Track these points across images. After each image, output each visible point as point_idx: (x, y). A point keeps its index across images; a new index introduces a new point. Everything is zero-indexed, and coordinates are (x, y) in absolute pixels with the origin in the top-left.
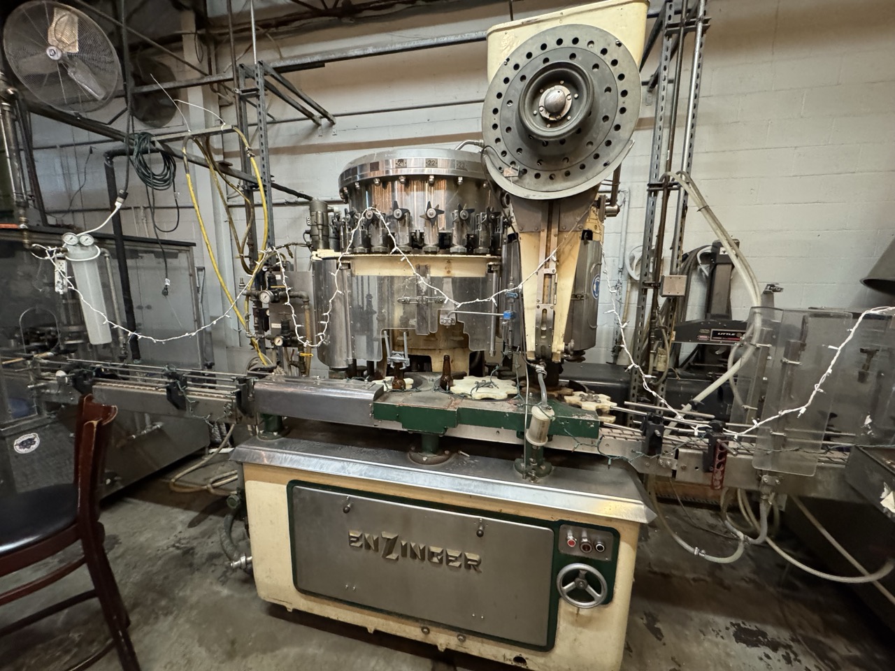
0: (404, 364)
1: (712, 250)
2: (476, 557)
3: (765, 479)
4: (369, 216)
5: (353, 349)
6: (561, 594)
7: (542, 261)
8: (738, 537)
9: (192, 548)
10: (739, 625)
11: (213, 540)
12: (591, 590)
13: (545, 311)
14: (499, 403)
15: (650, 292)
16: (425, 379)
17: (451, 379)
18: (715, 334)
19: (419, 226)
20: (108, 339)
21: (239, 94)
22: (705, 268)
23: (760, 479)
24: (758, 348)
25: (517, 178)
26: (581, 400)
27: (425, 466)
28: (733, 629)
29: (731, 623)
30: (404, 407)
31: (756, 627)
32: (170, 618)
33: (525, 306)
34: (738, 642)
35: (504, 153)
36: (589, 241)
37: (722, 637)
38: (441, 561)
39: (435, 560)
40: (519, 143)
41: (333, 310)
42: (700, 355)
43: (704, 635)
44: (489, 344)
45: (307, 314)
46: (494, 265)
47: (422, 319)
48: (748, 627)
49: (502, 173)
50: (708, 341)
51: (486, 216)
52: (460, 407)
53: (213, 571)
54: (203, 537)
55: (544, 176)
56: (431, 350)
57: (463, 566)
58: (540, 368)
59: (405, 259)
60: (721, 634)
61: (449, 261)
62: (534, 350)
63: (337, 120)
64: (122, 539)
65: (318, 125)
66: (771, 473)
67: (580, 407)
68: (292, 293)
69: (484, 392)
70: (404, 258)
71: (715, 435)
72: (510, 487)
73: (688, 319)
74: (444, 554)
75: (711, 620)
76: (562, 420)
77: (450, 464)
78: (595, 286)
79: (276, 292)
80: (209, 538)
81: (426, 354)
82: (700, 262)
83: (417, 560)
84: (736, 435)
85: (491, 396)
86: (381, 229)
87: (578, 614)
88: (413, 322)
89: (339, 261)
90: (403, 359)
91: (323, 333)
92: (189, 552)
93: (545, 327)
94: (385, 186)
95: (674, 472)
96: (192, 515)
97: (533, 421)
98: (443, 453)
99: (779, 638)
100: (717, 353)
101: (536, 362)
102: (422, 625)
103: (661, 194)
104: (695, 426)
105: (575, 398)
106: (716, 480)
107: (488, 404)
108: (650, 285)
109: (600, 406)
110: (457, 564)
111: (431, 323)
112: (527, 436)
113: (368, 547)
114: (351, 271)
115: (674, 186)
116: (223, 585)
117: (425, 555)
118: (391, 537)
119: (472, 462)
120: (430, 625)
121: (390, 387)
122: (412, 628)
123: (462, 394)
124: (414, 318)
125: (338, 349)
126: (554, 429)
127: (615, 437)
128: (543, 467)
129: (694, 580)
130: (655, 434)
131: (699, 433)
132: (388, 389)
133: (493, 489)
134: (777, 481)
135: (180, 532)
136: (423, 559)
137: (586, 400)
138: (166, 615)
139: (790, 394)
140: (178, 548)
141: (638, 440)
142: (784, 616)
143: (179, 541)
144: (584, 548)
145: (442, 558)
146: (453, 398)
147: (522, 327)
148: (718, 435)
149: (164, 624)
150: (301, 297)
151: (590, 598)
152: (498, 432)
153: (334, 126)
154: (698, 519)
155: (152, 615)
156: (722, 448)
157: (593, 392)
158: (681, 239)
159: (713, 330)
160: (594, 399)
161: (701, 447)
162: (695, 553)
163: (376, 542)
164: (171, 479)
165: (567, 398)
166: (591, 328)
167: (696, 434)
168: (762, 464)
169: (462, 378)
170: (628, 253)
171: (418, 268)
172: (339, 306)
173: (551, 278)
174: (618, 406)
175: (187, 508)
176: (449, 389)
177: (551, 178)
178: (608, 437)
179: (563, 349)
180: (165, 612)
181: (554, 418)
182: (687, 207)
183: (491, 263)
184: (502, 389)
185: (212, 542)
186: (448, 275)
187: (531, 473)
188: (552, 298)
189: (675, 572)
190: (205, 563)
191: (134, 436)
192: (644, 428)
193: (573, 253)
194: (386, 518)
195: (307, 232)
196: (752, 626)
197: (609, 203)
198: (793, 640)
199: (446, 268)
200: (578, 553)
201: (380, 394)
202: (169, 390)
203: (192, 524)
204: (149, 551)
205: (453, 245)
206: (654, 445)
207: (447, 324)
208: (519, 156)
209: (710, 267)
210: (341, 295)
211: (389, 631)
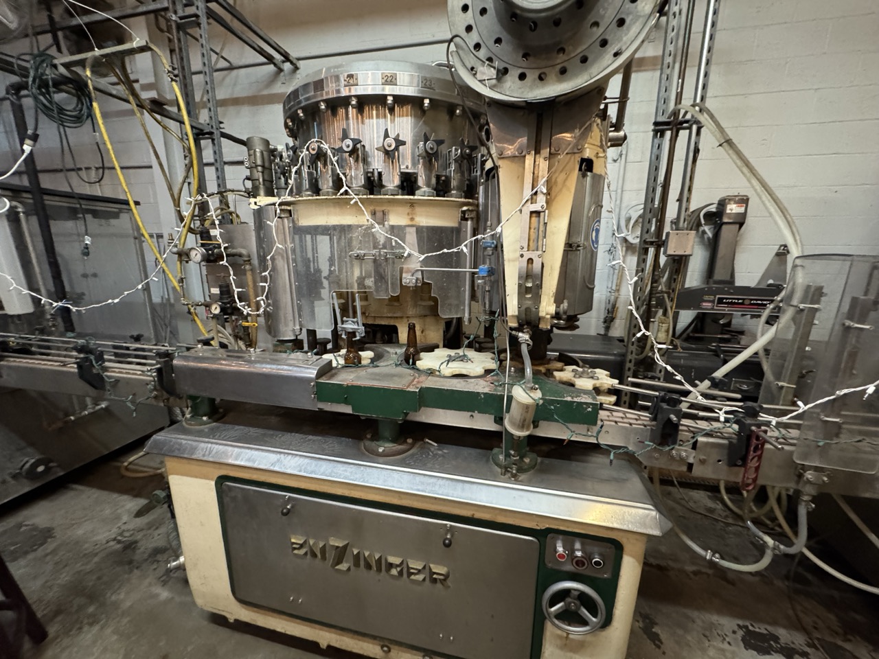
0: (357, 334)
1: (717, 208)
2: (442, 570)
3: (810, 476)
4: (313, 149)
5: (300, 316)
6: (547, 616)
7: (528, 193)
8: (765, 542)
9: (136, 542)
10: (747, 627)
11: (159, 533)
12: (585, 612)
13: (530, 261)
14: (473, 380)
15: (652, 251)
16: (388, 352)
17: (417, 352)
18: (720, 301)
19: (377, 163)
20: (29, 308)
21: (175, 21)
22: (708, 230)
23: (800, 476)
24: (802, 310)
25: (494, 82)
26: (574, 377)
27: (381, 459)
28: (741, 633)
29: (738, 625)
30: (352, 386)
31: (766, 629)
32: (96, 628)
33: (505, 257)
34: (747, 649)
35: (477, 46)
36: (589, 173)
37: (729, 643)
38: (401, 573)
39: (394, 572)
40: (498, 31)
41: (274, 269)
42: (699, 324)
43: (709, 641)
44: (464, 310)
45: (249, 275)
46: (468, 210)
47: (380, 277)
48: (757, 630)
49: (475, 75)
50: (713, 309)
51: (459, 151)
52: (424, 386)
53: (155, 569)
54: (149, 528)
55: (532, 76)
56: (397, 317)
57: (428, 579)
58: (524, 337)
59: (356, 202)
60: (727, 639)
61: (412, 204)
62: (516, 313)
63: (301, 64)
64: (58, 533)
65: (281, 70)
66: (816, 469)
67: (573, 385)
68: (230, 250)
69: (457, 367)
70: (354, 200)
71: (749, 421)
72: (484, 487)
73: (687, 286)
74: (405, 565)
75: (716, 622)
76: (552, 402)
77: (412, 455)
78: (594, 233)
79: (210, 250)
80: (157, 528)
81: (392, 323)
82: (703, 222)
83: (372, 572)
84: (774, 421)
85: (464, 372)
86: (330, 167)
87: (567, 637)
88: (370, 282)
89: (277, 206)
90: (356, 327)
91: (264, 298)
92: (130, 546)
93: (531, 283)
94: (334, 113)
95: (690, 466)
96: (142, 502)
97: (514, 404)
98: (405, 442)
99: (793, 643)
100: (721, 322)
101: (520, 329)
102: (382, 643)
103: (668, 134)
104: (721, 410)
105: (567, 374)
106: (748, 478)
107: (460, 382)
108: (652, 243)
109: (598, 383)
110: (420, 577)
111: (392, 284)
112: (506, 423)
113: (314, 555)
114: (293, 221)
115: (685, 125)
116: (163, 586)
117: (383, 566)
118: (340, 544)
119: (440, 452)
120: (391, 644)
121: (342, 361)
122: (371, 646)
123: (429, 369)
124: (371, 277)
125: (283, 318)
126: (540, 413)
127: (616, 422)
128: (527, 460)
129: (695, 573)
130: (670, 420)
131: (725, 418)
132: (338, 364)
133: (463, 490)
134: (826, 479)
135: (125, 523)
136: (379, 570)
137: (580, 377)
138: (91, 624)
139: (852, 368)
140: (119, 542)
141: (645, 426)
142: (797, 616)
143: (121, 534)
144: (577, 563)
145: (402, 570)
146: (417, 375)
147: (501, 284)
148: (753, 422)
149: (88, 635)
150: (240, 255)
151: (584, 622)
152: (472, 416)
153: (298, 72)
154: (695, 502)
155: (75, 625)
156: (758, 438)
157: (588, 366)
158: (690, 190)
159: (718, 296)
160: (591, 375)
161: (725, 435)
162: (708, 558)
163: (323, 550)
164: (124, 462)
165: (556, 374)
166: (587, 287)
167: (722, 419)
168: (805, 456)
169: (433, 351)
170: (623, 213)
171: (374, 214)
172: (281, 264)
173: (539, 216)
174: (620, 383)
175: (137, 495)
176: (414, 363)
177: (541, 78)
178: (608, 423)
179: (554, 312)
180: (91, 621)
181: (541, 402)
182: (699, 150)
183: (465, 208)
184: (478, 362)
185: (159, 535)
186: (410, 223)
187: (511, 468)
188: (540, 243)
189: (671, 563)
190: (147, 560)
191: (72, 418)
192: (655, 412)
193: (568, 183)
194: (333, 522)
195: (248, 178)
196: (761, 628)
197: (613, 129)
198: (809, 645)
199: (408, 214)
200: (569, 567)
201: (327, 370)
202: (80, 366)
203: (139, 514)
204: (86, 546)
205: (419, 188)
206: (667, 433)
207: (411, 285)
208: (497, 49)
209: (715, 228)
210: (281, 249)
211: (343, 647)
